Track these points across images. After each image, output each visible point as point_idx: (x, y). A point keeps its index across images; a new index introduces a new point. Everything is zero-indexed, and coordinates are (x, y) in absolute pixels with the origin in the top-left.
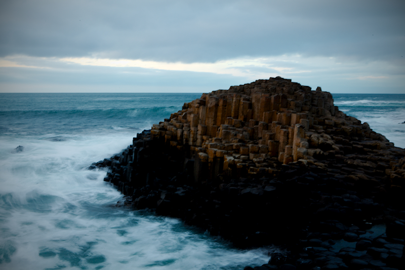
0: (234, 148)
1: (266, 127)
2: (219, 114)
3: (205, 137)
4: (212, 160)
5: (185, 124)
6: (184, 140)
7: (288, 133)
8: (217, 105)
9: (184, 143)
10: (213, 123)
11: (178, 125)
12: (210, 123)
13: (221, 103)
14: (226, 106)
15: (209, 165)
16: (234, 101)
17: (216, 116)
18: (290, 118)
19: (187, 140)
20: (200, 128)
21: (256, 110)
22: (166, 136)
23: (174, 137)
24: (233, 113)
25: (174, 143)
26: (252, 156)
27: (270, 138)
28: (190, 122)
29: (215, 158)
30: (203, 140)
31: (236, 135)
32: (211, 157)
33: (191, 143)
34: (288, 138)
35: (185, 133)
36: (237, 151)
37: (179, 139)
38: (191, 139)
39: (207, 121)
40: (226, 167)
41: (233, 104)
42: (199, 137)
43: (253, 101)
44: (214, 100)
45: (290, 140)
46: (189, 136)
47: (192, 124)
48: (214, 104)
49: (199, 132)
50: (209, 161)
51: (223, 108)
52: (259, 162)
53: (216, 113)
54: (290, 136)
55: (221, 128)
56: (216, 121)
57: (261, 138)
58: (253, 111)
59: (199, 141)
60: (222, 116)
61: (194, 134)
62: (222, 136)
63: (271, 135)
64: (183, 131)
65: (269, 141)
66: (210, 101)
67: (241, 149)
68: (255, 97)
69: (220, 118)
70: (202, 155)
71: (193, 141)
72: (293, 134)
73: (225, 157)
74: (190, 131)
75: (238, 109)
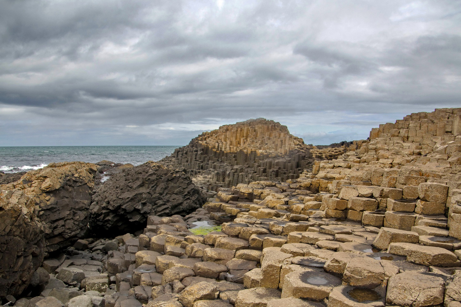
0: (259, 147)
1: (269, 139)
2: (238, 135)
3: (231, 146)
5: (219, 141)
7: (282, 141)
8: (237, 131)
9: (220, 149)
11: (215, 141)
12: (233, 139)
13: (239, 129)
14: (241, 131)
15: (248, 155)
16: (246, 128)
17: (236, 136)
18: (280, 135)
19: (221, 149)
20: (228, 142)
21: (259, 133)
22: (210, 147)
23: (214, 147)
24: (245, 135)
25: (215, 150)
26: (268, 151)
27: (273, 143)
28: (221, 140)
29: (252, 152)
30: (230, 148)
31: (257, 142)
32: (249, 152)
33: (223, 150)
34: (282, 143)
35: (220, 144)
36: (260, 149)
37: (216, 148)
38: (224, 148)
39: (231, 138)
40: (258, 155)
41: (245, 130)
42: (228, 146)
43: (256, 128)
44: (236, 128)
45: (283, 143)
46: (222, 146)
47: (223, 141)
48: (235, 130)
49: (228, 144)
50: (248, 153)
52: (272, 152)
53: (236, 134)
54: (283, 142)
55: (248, 139)
56: (236, 138)
57: (267, 144)
58: (257, 133)
59: (228, 149)
60: (240, 136)
61: (225, 145)
62: (250, 143)
63: (273, 142)
64: (219, 144)
65: (273, 145)
66: (234, 129)
67: (262, 148)
68: (258, 126)
69: (239, 137)
70: (245, 151)
71: (225, 149)
72: (285, 140)
73: (257, 151)
74: (223, 143)
75: (248, 133)
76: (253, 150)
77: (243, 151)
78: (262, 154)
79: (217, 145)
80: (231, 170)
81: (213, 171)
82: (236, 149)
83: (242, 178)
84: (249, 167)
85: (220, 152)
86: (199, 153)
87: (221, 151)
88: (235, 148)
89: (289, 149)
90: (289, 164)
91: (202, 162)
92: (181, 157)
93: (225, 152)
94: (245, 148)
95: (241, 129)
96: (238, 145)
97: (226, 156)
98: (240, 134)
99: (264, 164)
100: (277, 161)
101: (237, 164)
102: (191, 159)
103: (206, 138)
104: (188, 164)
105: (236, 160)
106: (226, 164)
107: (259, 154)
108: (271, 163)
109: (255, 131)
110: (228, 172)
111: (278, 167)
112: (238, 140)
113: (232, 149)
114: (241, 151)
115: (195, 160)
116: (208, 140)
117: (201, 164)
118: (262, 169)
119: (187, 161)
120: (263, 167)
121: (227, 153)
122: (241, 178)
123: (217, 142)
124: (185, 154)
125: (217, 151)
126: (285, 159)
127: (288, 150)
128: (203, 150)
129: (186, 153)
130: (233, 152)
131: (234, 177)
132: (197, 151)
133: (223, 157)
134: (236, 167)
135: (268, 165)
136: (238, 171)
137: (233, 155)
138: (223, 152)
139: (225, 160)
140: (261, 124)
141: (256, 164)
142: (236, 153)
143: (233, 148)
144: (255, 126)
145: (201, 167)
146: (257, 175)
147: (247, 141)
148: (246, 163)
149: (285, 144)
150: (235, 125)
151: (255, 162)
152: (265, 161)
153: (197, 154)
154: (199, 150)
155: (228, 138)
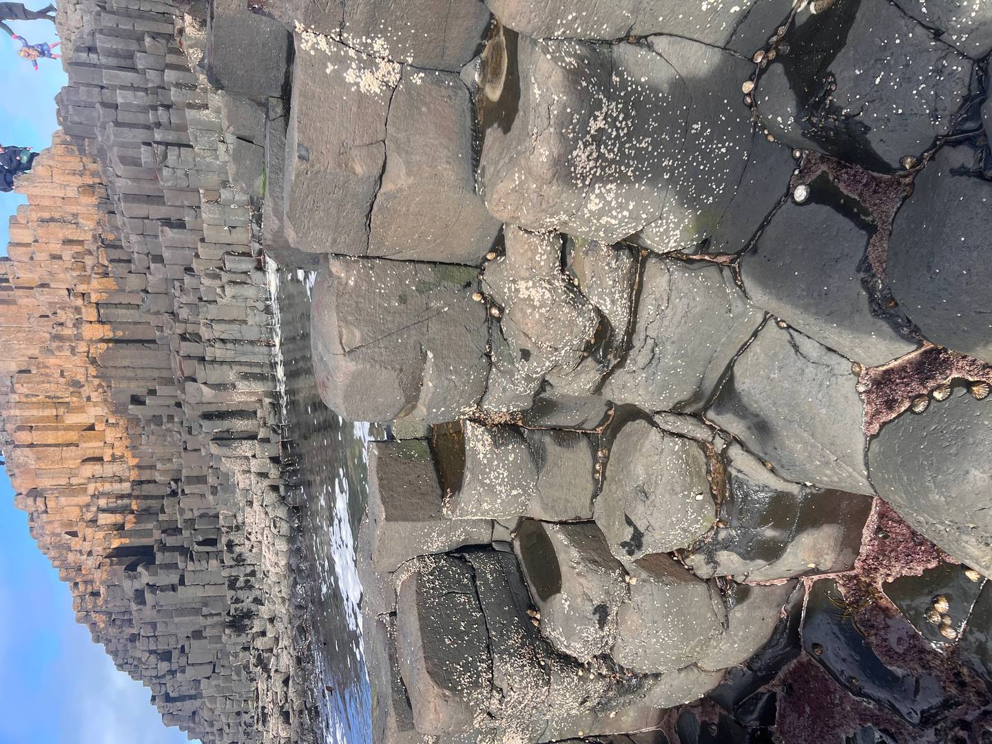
3: (107, 456)
5: (89, 514)
6: (120, 503)
9: (125, 501)
12: (73, 454)
14: (31, 427)
15: (117, 332)
17: (57, 445)
19: (121, 497)
22: (115, 545)
23: (118, 526)
25: (129, 520)
29: (101, 320)
30: (114, 459)
32: (103, 331)
33: (126, 487)
37: (119, 517)
38: (116, 486)
39: (71, 464)
41: (26, 413)
42: (109, 470)
46: (109, 492)
47: (84, 498)
49: (98, 471)
50: (110, 335)
51: (36, 431)
56: (69, 443)
59: (116, 468)
60: (56, 430)
69: (60, 434)
71: (121, 481)
74: (96, 493)
75: (39, 403)
76: (92, 315)
79: (106, 519)
83: (221, 321)
85: (136, 497)
86: (145, 579)
87: (130, 495)
89: (74, 172)
92: (185, 674)
93: (134, 474)
98: (45, 429)
99: (143, 235)
110: (208, 395)
113: (119, 451)
121: (138, 467)
123: (94, 520)
127: (79, 181)
128: (131, 569)
133: (157, 479)
138: (135, 482)
153: (152, 587)
155: (69, 478)
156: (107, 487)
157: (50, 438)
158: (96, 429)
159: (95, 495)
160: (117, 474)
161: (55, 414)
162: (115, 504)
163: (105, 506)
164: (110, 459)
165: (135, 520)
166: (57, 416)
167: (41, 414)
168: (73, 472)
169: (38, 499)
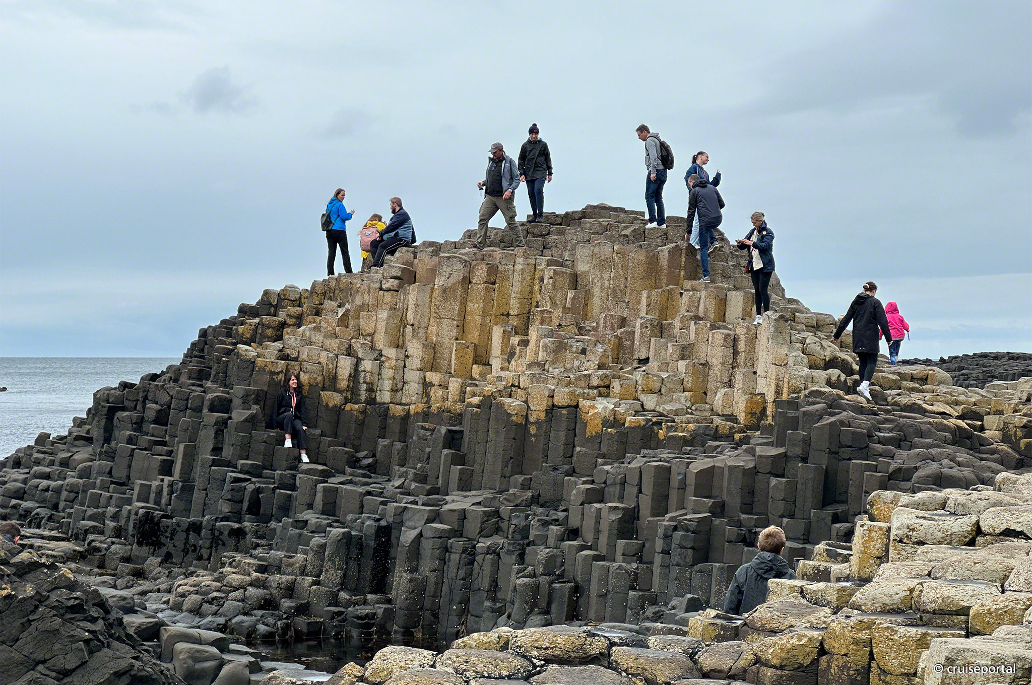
1: (660, 330)
3: (434, 377)
4: (543, 416)
6: (364, 387)
7: (735, 340)
8: (467, 281)
9: (363, 396)
10: (454, 333)
11: (334, 344)
12: (446, 333)
13: (480, 273)
14: (494, 283)
15: (533, 430)
16: (519, 267)
17: (463, 314)
18: (722, 303)
19: (371, 390)
20: (415, 349)
21: (597, 292)
23: (331, 382)
24: (514, 308)
25: (333, 399)
27: (683, 358)
29: (552, 410)
30: (426, 385)
31: (584, 352)
33: (384, 396)
34: (736, 353)
35: (367, 365)
36: (604, 390)
37: (343, 384)
38: (387, 385)
39: (433, 329)
40: (594, 427)
41: (517, 277)
42: (413, 377)
44: (459, 266)
45: (741, 358)
46: (380, 374)
47: (381, 342)
48: (457, 276)
49: (415, 362)
50: (532, 420)
51: (487, 288)
53: (464, 303)
54: (741, 346)
55: (533, 335)
56: (462, 328)
57: (646, 361)
58: (588, 294)
59: (413, 388)
60: (484, 314)
61: (395, 368)
62: (541, 356)
63: (684, 348)
64: (359, 361)
65: (682, 364)
66: (446, 270)
67: (616, 385)
68: (593, 255)
69: (478, 319)
70: (513, 404)
71: (394, 390)
72: (753, 339)
73: (584, 403)
74: (383, 358)
75: (531, 292)
76: (562, 398)
77: (502, 405)
78: (615, 422)
79: (345, 366)
80: (429, 521)
81: (320, 530)
82: (463, 393)
83: (496, 567)
84: (536, 500)
85: (364, 412)
86: (239, 415)
87: (371, 401)
88: (454, 385)
89: (778, 393)
90: (774, 481)
91: (255, 472)
92: (130, 441)
93: (397, 410)
94: (512, 389)
95: (493, 270)
96: (476, 370)
97: (404, 436)
98: (488, 300)
99: (623, 483)
100: (700, 464)
101: (465, 485)
102: (190, 455)
103: (283, 325)
104: (171, 485)
105: (459, 459)
106: (398, 483)
107: (598, 421)
108: (664, 474)
109: (575, 281)
110: (408, 536)
111: (709, 502)
112: (474, 336)
113: (436, 394)
114: (488, 403)
115: (214, 463)
116: (291, 339)
117: (250, 487)
118: (614, 517)
119: (166, 468)
120: (621, 499)
121: (406, 418)
122: (487, 568)
123: (350, 352)
124: (156, 421)
125: (348, 407)
126: (751, 452)
127: (770, 397)
128: (259, 398)
129: (161, 419)
130: (441, 411)
131: (443, 561)
132: (223, 405)
133: (382, 442)
134: (456, 502)
135: (647, 488)
136: (472, 527)
137: (443, 430)
138: (384, 412)
139: (396, 458)
140: (611, 238)
141: (581, 486)
142: (459, 418)
143: (444, 386)
144: (573, 249)
145: (245, 505)
146: (583, 548)
147: (525, 343)
148: (520, 478)
149: (752, 362)
150: (456, 245)
151: (572, 472)
152: (634, 465)
153: (225, 423)
154: (237, 402)
155: (412, 325)
156: (388, 373)
157: (475, 307)
158: (475, 366)
159: (382, 356)
160: (406, 387)
161: (512, 313)
162: (361, 381)
163: (361, 368)
164: (427, 380)
165: (331, 405)
166: (508, 315)
167: (513, 295)
168: (422, 331)
169: (397, 281)
